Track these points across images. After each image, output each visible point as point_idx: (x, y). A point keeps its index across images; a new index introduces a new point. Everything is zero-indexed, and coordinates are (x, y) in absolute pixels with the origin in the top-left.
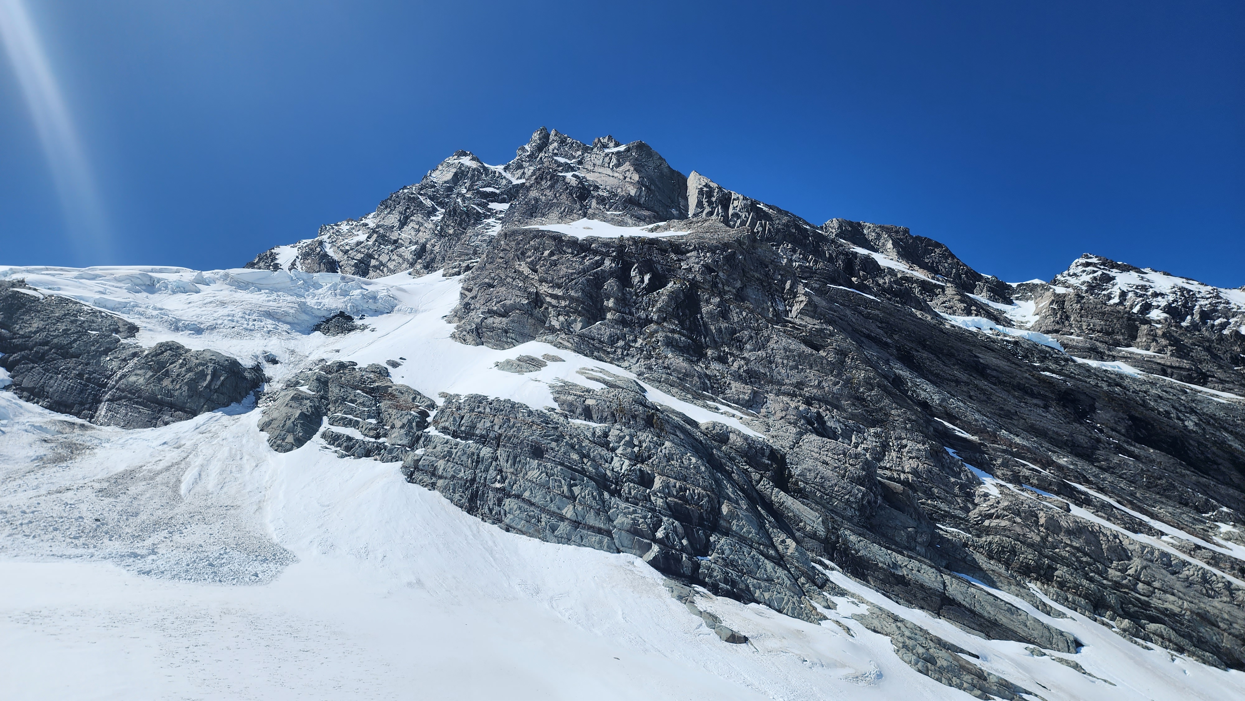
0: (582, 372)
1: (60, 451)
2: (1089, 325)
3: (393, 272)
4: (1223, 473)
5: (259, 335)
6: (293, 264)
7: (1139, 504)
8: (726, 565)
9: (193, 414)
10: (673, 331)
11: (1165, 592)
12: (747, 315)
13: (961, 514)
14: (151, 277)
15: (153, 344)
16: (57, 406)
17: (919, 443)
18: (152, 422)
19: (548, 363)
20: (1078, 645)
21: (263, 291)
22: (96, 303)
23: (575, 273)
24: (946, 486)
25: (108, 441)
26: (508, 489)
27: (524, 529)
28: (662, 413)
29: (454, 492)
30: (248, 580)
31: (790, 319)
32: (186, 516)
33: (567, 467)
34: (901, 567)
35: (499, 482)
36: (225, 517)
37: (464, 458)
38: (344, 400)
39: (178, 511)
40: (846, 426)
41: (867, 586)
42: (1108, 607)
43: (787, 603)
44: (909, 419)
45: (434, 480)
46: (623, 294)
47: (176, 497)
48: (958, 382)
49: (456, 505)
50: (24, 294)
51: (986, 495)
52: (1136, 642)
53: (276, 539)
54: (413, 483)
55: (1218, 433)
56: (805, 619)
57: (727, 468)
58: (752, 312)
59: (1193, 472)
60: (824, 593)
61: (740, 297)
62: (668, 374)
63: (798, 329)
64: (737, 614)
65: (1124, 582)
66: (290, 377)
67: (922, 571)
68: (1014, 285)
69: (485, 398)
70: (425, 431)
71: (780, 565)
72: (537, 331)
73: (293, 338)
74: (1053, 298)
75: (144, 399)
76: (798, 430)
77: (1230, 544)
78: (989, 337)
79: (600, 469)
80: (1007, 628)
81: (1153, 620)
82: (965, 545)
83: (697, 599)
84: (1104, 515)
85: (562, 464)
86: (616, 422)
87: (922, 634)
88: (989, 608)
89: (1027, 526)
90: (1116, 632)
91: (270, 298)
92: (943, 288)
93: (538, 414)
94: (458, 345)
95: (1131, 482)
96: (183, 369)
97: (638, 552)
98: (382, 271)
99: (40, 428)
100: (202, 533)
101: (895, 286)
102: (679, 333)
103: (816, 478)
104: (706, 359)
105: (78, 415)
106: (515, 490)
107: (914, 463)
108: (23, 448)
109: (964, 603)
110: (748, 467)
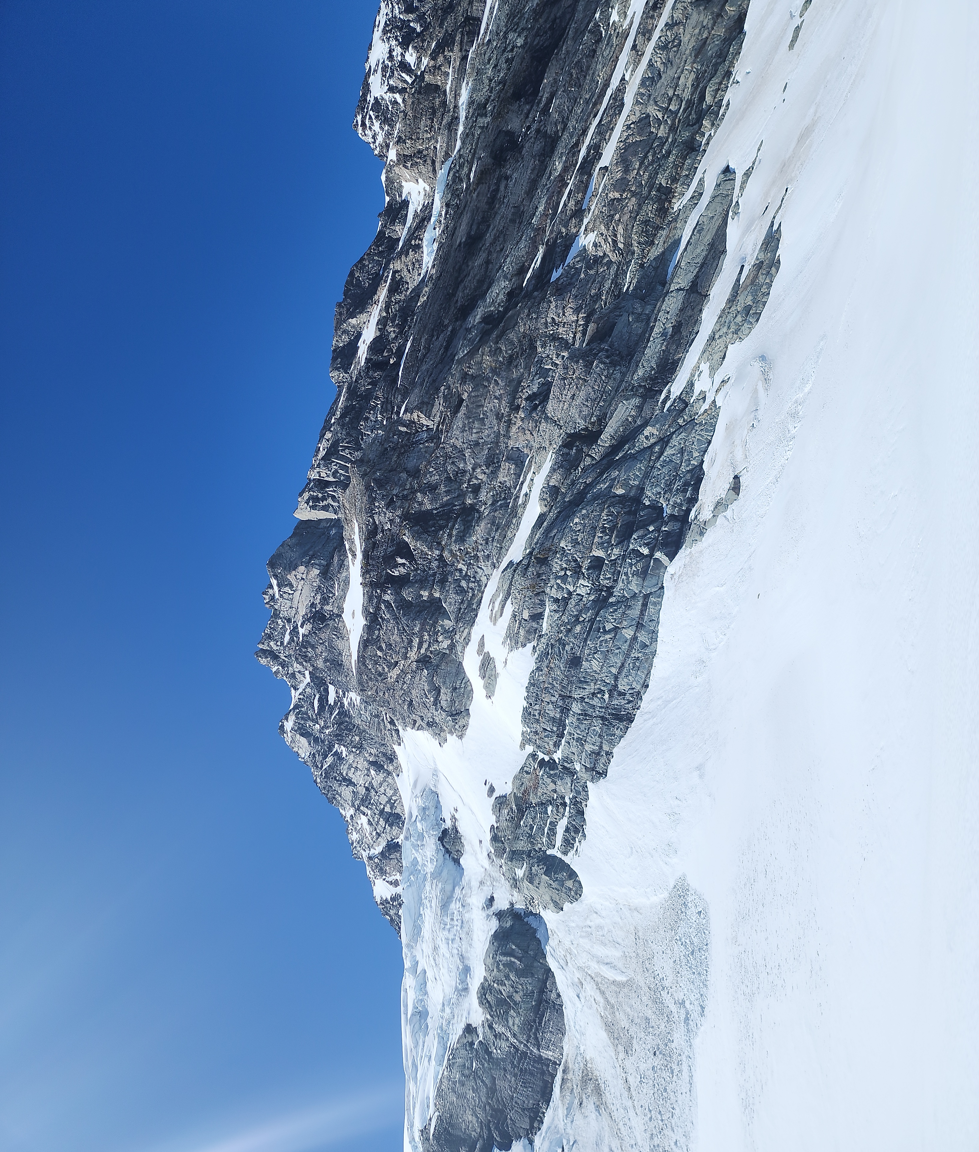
0: (494, 619)
1: (589, 1090)
2: (426, 131)
3: (396, 791)
4: (564, 13)
5: (467, 915)
6: (391, 883)
7: (596, 96)
8: (671, 490)
9: (548, 971)
10: (450, 536)
11: (677, 85)
12: (433, 467)
13: (614, 268)
14: (412, 1015)
15: (480, 1010)
16: (546, 1095)
17: (550, 306)
18: (558, 1009)
19: (486, 650)
20: (727, 170)
21: (422, 912)
22: (440, 1064)
23: (398, 627)
24: (588, 281)
25: (578, 1047)
26: (609, 687)
27: (646, 672)
28: (534, 549)
29: (614, 735)
30: (705, 920)
31: (435, 427)
32: (647, 975)
33: (587, 636)
34: (665, 329)
35: (604, 695)
36: (646, 940)
37: (582, 727)
38: (530, 836)
39: (643, 982)
40: (536, 374)
41: (683, 360)
42: (693, 139)
43: (702, 436)
44: (528, 315)
45: (603, 753)
46: (416, 582)
47: (629, 984)
48: (488, 262)
49: (626, 732)
50: (435, 1129)
51: (595, 245)
52: (724, 115)
53: (666, 895)
54: (607, 772)
55: (526, 16)
56: (715, 420)
57: (581, 488)
58: (429, 463)
59: (563, 43)
60: (691, 402)
61: (415, 474)
62: (493, 541)
63: (444, 419)
64: (714, 484)
65: (669, 122)
66: (508, 885)
67: (668, 309)
68: (387, 199)
69: (525, 709)
70: (557, 762)
71: (668, 442)
72: (453, 660)
73: (469, 883)
74: (401, 166)
75: (536, 1017)
76: (543, 421)
77: (630, 13)
78: (443, 231)
79: (588, 605)
80: (716, 234)
81: (702, 97)
82: (642, 266)
83: (702, 518)
84: (608, 134)
85: (586, 640)
86: (544, 592)
87: (725, 316)
88: (698, 251)
89: (622, 209)
90: (715, 133)
91: (428, 905)
92: (395, 272)
93: (540, 662)
94: (469, 732)
95: (575, 103)
96: (506, 982)
97: (662, 570)
98: (395, 801)
99: (569, 1109)
100: (662, 960)
101: (397, 322)
102: (451, 529)
103: (587, 406)
104: (476, 504)
105: (553, 1076)
106: (610, 681)
107: (569, 312)
108: (588, 1123)
109: (695, 272)
110: (580, 468)
